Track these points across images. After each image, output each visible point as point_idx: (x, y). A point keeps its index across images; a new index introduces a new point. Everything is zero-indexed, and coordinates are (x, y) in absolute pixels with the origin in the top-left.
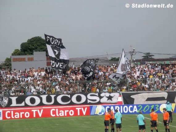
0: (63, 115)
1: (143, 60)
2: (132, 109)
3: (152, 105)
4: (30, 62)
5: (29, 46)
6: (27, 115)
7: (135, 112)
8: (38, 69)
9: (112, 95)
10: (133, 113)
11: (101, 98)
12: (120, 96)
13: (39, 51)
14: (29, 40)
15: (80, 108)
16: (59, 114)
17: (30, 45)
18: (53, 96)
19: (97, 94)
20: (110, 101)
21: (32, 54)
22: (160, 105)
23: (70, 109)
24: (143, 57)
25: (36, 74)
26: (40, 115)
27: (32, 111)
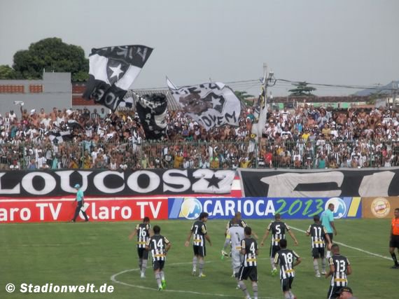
0: (107, 217)
1: (290, 98)
2: (263, 208)
3: (307, 199)
4: (35, 95)
5: (34, 60)
6: (25, 214)
7: (270, 214)
8: (52, 111)
9: (219, 174)
10: (263, 217)
11: (193, 180)
12: (237, 177)
13: (56, 71)
14: (32, 44)
15: (146, 203)
16: (97, 214)
17: (36, 57)
18: (85, 175)
19: (185, 173)
20: (213, 189)
21: (39, 77)
22: (325, 200)
23: (122, 204)
24: (291, 93)
25: (47, 122)
26: (55, 215)
27: (38, 205)
